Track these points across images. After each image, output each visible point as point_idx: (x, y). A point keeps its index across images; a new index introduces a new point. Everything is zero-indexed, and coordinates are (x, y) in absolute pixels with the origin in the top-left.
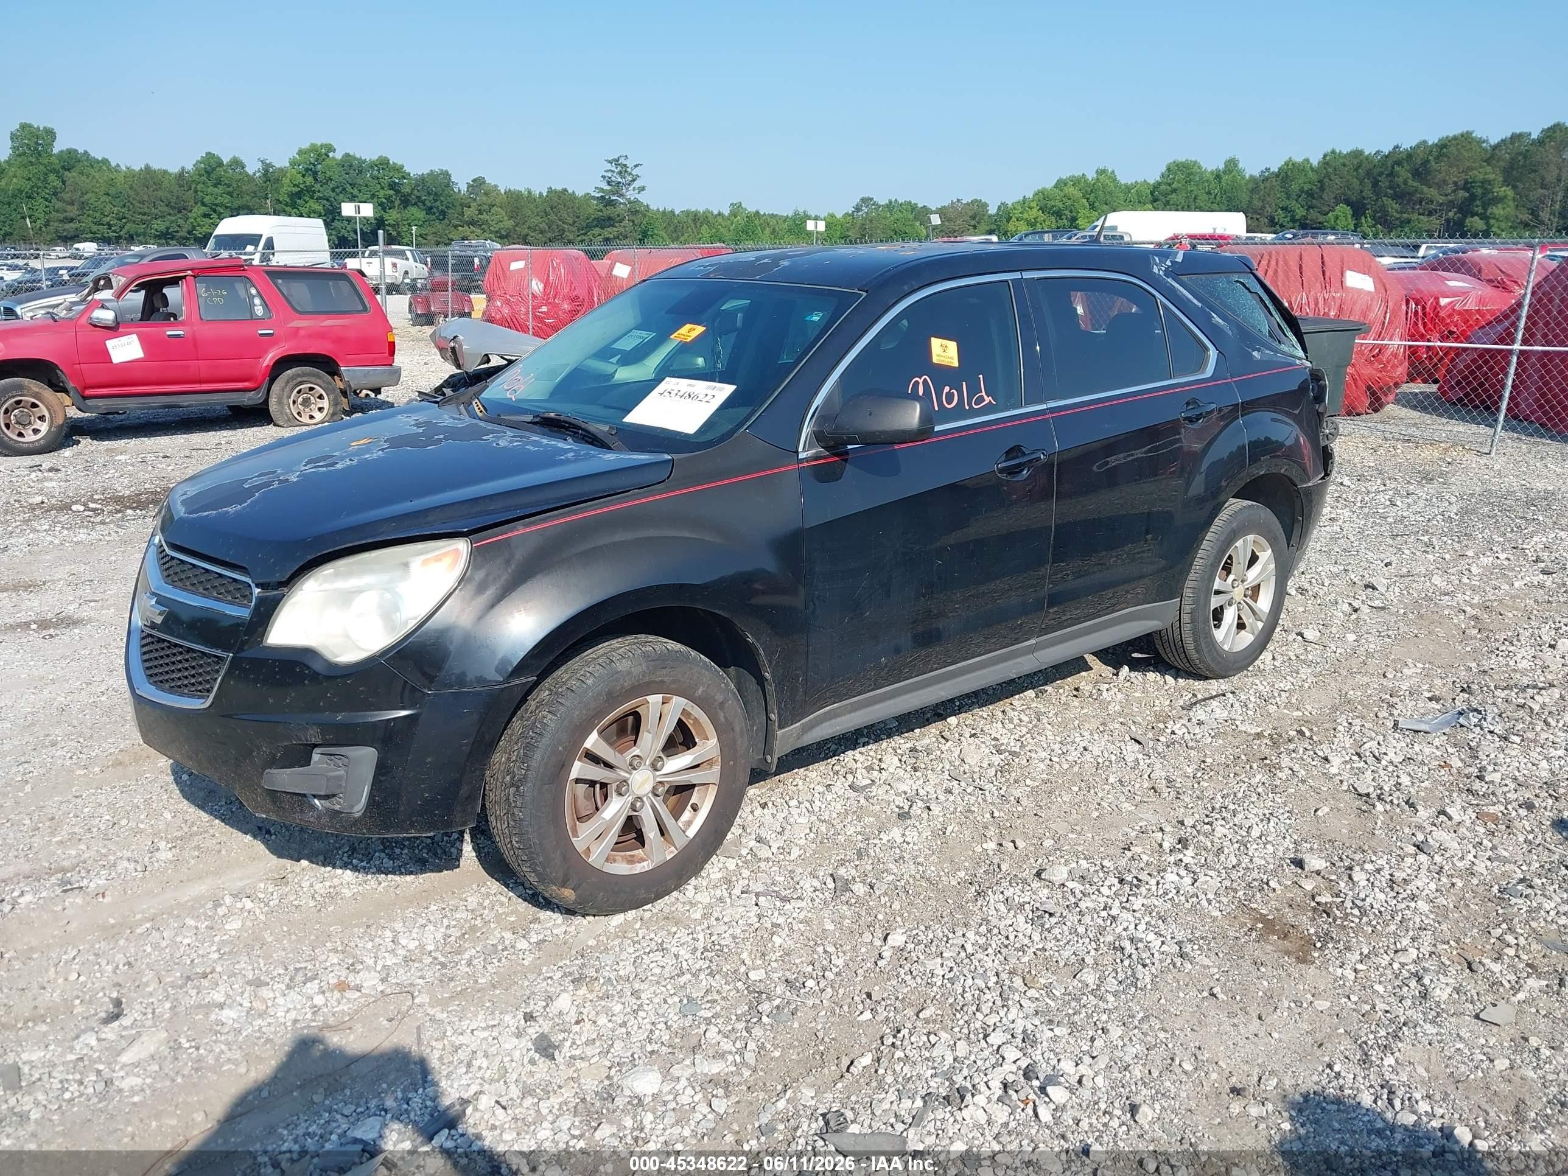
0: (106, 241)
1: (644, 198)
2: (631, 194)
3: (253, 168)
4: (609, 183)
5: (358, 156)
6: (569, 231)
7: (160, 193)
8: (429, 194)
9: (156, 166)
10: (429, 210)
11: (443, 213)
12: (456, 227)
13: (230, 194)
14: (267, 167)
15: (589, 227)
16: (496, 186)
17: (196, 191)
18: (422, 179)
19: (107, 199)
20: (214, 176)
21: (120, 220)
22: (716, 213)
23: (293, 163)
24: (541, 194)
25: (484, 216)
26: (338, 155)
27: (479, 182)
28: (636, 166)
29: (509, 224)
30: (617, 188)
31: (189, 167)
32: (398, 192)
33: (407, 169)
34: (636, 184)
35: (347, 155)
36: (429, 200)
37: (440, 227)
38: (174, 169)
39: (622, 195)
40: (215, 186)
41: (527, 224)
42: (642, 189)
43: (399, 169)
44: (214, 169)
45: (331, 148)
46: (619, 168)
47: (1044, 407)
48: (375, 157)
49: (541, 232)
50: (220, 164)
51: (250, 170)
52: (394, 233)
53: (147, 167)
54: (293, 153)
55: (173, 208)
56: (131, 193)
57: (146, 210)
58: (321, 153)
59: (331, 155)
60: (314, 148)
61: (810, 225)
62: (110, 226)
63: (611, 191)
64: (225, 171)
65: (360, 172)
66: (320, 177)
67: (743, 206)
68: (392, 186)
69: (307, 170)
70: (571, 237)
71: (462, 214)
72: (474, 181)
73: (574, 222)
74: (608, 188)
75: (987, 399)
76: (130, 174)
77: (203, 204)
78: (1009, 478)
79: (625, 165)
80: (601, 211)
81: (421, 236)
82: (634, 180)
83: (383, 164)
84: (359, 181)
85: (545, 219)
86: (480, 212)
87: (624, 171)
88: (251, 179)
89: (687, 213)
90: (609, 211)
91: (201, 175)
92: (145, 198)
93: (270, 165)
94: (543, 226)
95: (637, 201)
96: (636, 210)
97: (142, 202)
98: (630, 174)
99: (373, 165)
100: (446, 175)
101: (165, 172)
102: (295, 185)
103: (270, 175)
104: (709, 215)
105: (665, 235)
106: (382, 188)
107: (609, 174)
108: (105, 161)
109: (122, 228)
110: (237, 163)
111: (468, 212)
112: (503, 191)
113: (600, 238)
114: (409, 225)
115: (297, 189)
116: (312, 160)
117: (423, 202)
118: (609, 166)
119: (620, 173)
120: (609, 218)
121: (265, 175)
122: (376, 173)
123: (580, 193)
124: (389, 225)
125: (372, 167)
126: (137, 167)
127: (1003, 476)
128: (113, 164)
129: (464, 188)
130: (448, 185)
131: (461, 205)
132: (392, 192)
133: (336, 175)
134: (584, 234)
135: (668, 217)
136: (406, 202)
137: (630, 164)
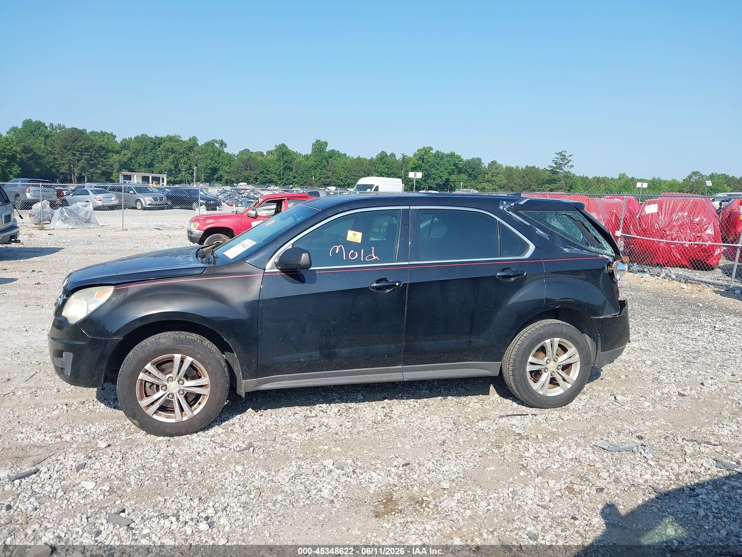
0: (340, 186)
1: (572, 171)
2: (566, 169)
3: (399, 157)
4: (556, 164)
5: (442, 152)
6: (534, 185)
7: (362, 168)
8: (471, 168)
9: (362, 157)
10: (470, 175)
11: (476, 177)
12: (480, 183)
13: (388, 168)
14: (404, 156)
15: (544, 183)
16: (501, 165)
17: (375, 167)
18: (468, 162)
19: (342, 169)
20: (383, 160)
21: (346, 178)
22: (610, 178)
23: (415, 155)
24: (522, 168)
25: (494, 178)
26: (434, 152)
27: (494, 163)
28: (570, 156)
29: (505, 182)
30: (559, 166)
31: (374, 157)
32: (457, 167)
33: (462, 157)
34: (569, 164)
35: (437, 151)
36: (470, 171)
37: (473, 183)
38: (369, 158)
39: (561, 169)
40: (383, 165)
41: (514, 182)
42: (572, 166)
43: (459, 157)
44: (384, 158)
45: (431, 149)
46: (562, 157)
47: (407, 263)
48: (449, 152)
49: (520, 186)
50: (386, 156)
51: (397, 158)
52: (453, 185)
53: (359, 157)
54: (415, 151)
55: (366, 173)
56: (352, 167)
57: (356, 174)
58: (427, 151)
59: (431, 151)
60: (424, 149)
61: (639, 185)
62: (342, 180)
63: (556, 167)
64: (388, 159)
65: (442, 158)
66: (425, 160)
67: (626, 175)
68: (455, 165)
69: (420, 158)
70: (534, 188)
71: (484, 177)
72: (492, 162)
73: (537, 181)
74: (555, 166)
75: (375, 258)
76: (353, 160)
77: (377, 172)
78: (377, 291)
79: (565, 155)
80: (550, 176)
81: (464, 187)
82: (568, 162)
83: (452, 155)
84: (441, 162)
85: (523, 180)
86: (492, 176)
87: (564, 158)
88: (397, 162)
89: (595, 178)
90: (555, 176)
91: (378, 160)
92: (357, 169)
93: (405, 156)
94: (522, 183)
95: (569, 172)
96: (568, 176)
97: (355, 171)
98: (567, 159)
99: (448, 156)
100: (479, 160)
101: (365, 159)
102: (414, 164)
103: (405, 160)
104: (606, 179)
105: (581, 188)
106: (450, 166)
107: (556, 160)
108: (345, 155)
109: (346, 181)
110: (393, 155)
111: (487, 176)
112: (504, 167)
113: (548, 189)
114: (460, 182)
115: (415, 166)
116: (423, 154)
117: (467, 172)
118: (557, 156)
119: (562, 159)
120: (554, 180)
121: (403, 160)
122: (449, 159)
123: (541, 168)
124: (451, 182)
125: (447, 156)
126: (355, 157)
127: (375, 290)
128: (348, 156)
129: (487, 166)
130: (479, 164)
131: (484, 173)
132: (454, 167)
133: (432, 160)
134: (541, 187)
135: (584, 180)
136: (460, 172)
137: (567, 155)
